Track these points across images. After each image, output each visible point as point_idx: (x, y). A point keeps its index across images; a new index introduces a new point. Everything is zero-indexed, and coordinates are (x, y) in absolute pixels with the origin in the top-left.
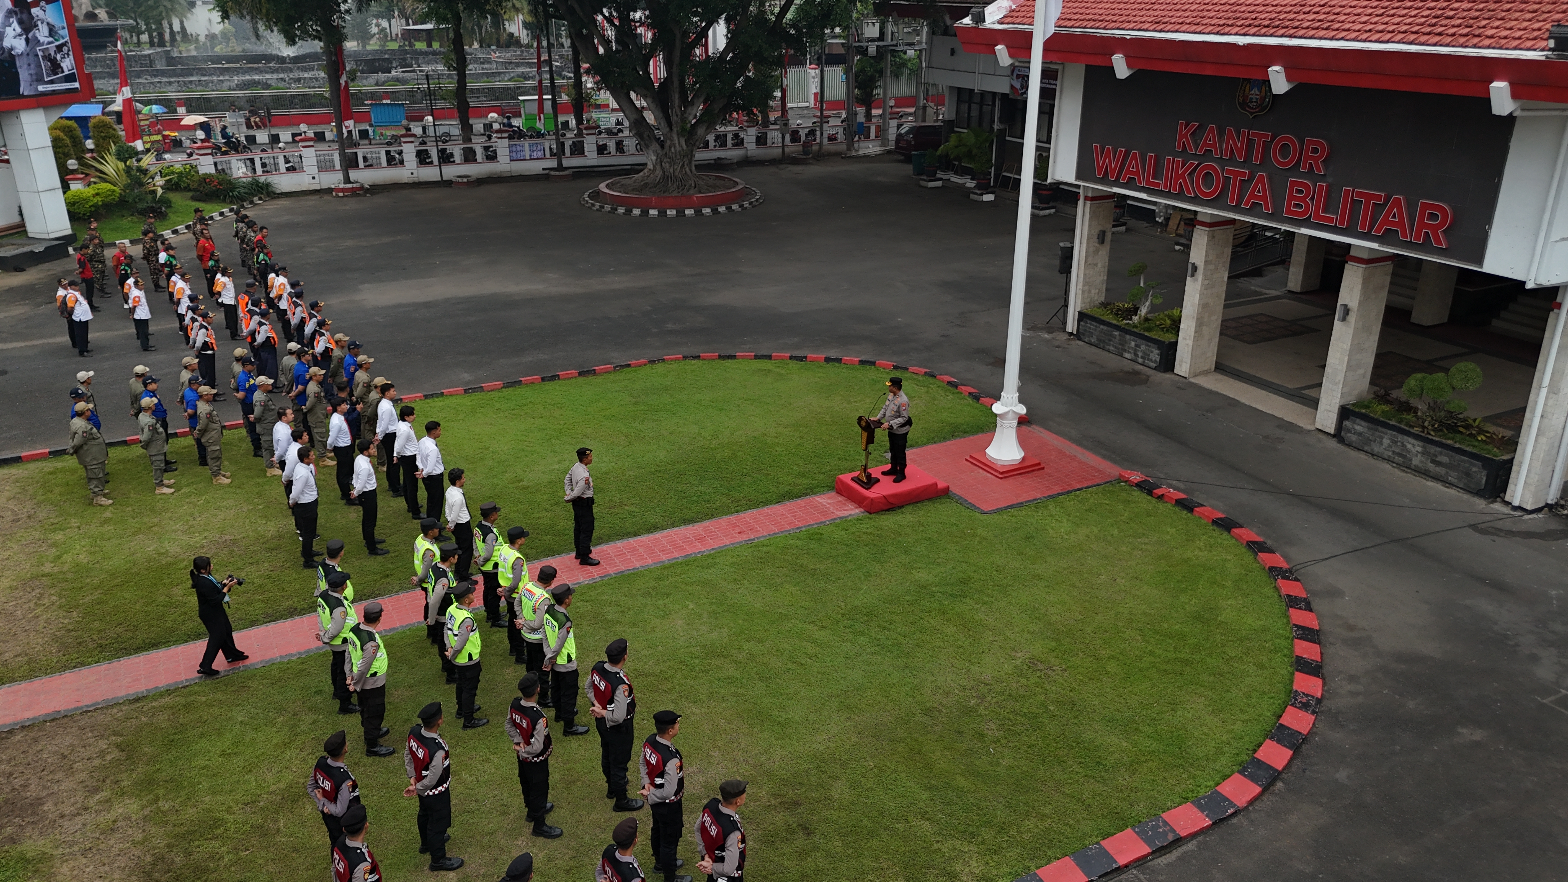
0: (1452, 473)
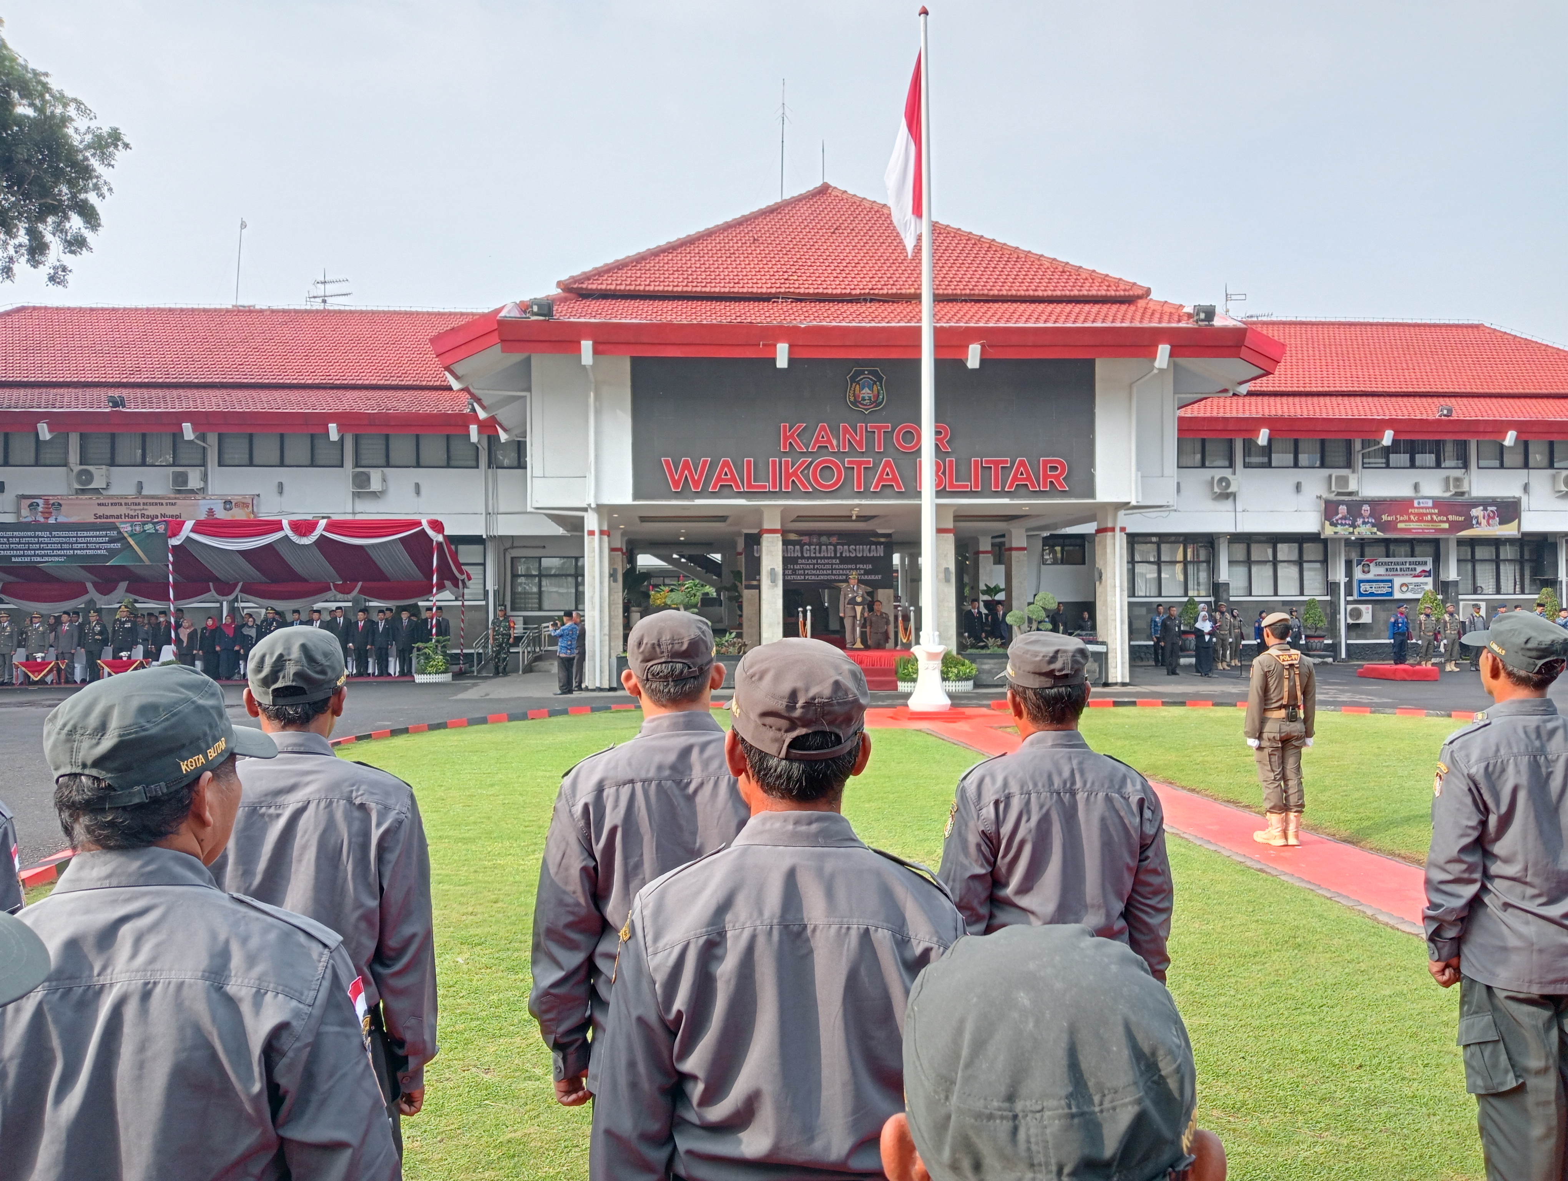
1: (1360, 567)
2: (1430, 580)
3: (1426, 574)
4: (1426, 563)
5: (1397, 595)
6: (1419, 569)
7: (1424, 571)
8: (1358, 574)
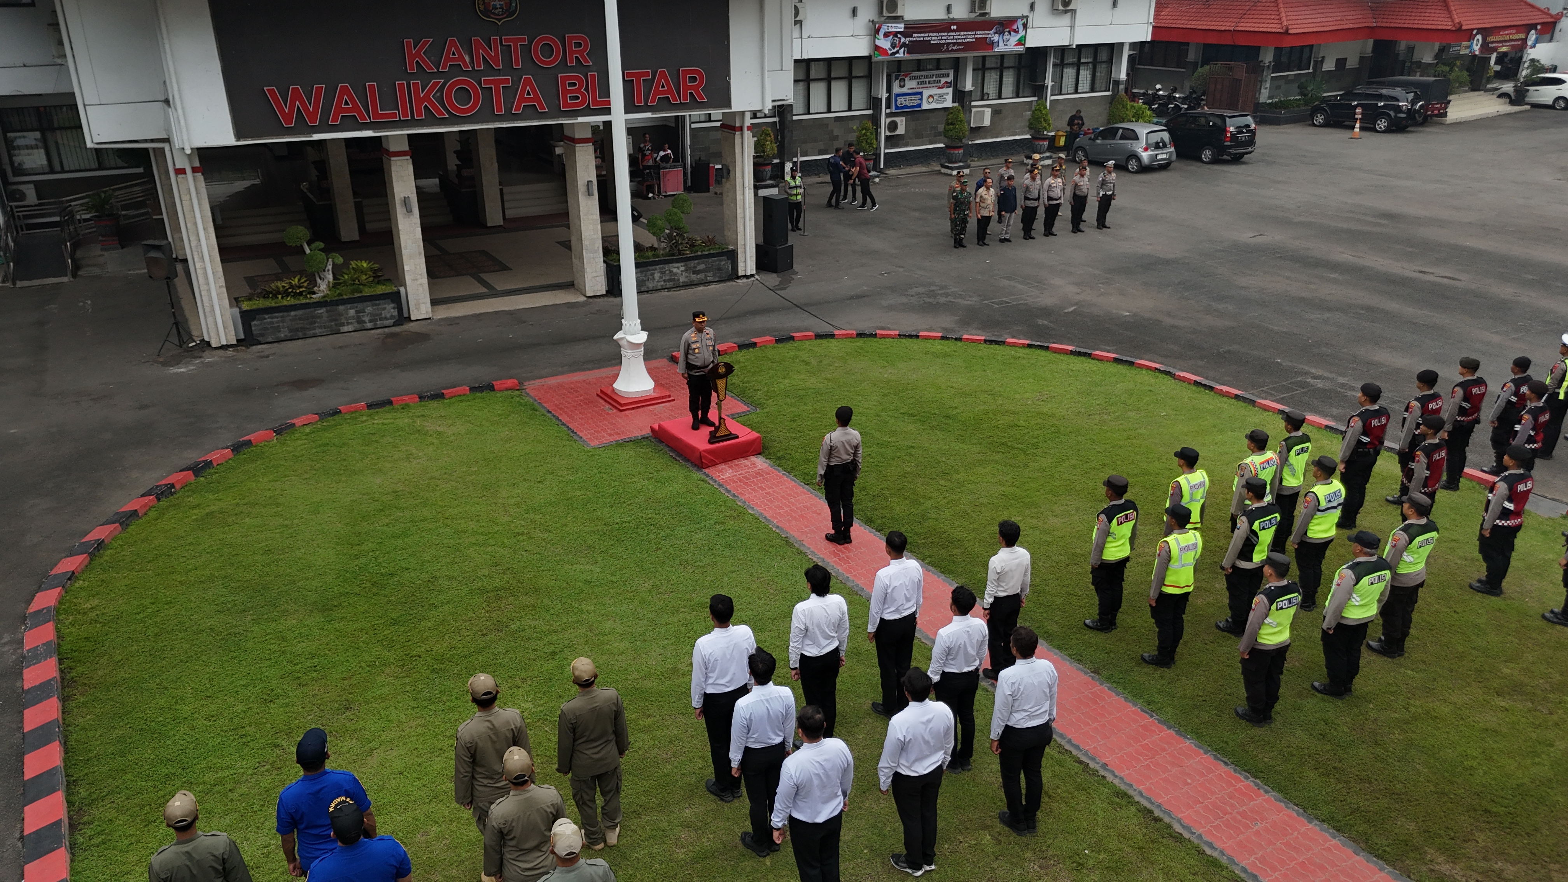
0: (709, 274)
1: (897, 82)
2: (950, 91)
3: (947, 85)
4: (948, 75)
5: (925, 106)
6: (943, 80)
7: (946, 82)
8: (896, 89)
